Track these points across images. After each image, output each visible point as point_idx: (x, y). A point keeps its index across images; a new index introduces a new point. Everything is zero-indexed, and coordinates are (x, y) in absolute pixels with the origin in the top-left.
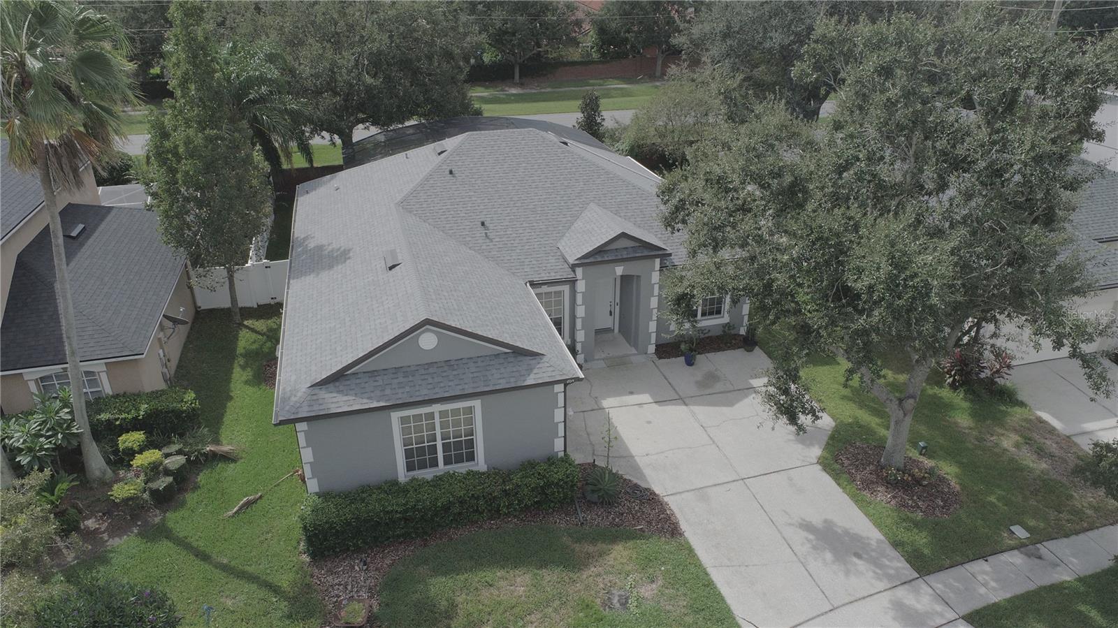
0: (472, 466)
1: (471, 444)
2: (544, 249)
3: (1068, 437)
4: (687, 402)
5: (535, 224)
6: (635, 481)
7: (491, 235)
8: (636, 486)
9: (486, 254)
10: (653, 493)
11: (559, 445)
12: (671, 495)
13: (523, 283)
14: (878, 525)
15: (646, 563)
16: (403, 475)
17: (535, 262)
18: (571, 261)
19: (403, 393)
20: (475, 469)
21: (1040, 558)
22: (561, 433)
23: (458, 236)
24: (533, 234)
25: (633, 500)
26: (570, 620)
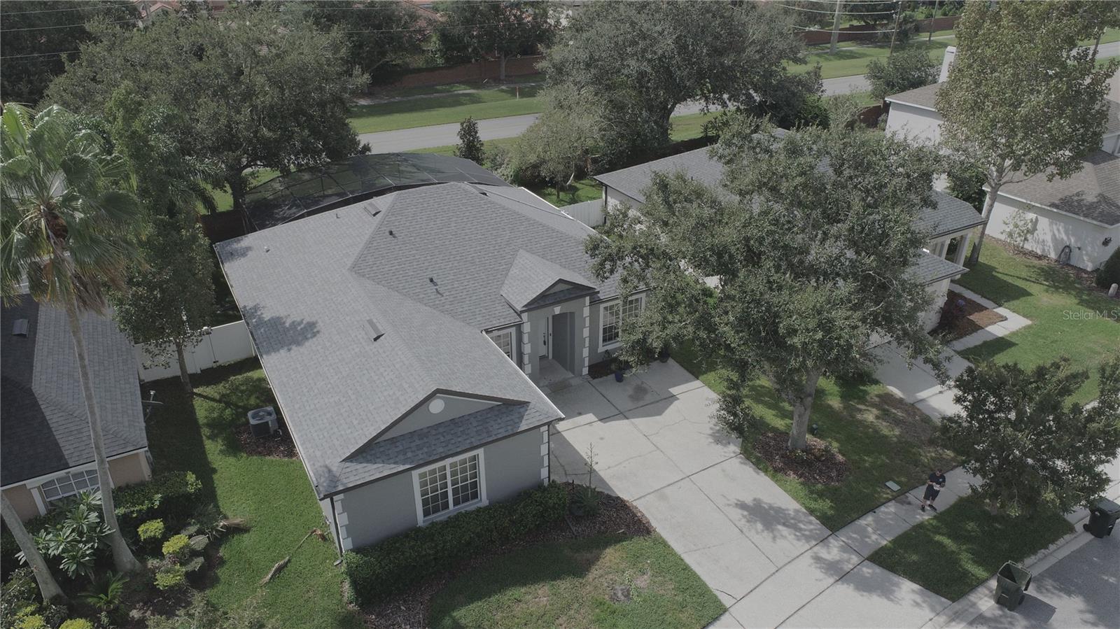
0: (477, 503)
1: (475, 485)
2: (489, 298)
3: (913, 405)
4: (626, 414)
5: (476, 275)
6: (606, 492)
7: (441, 290)
8: (609, 497)
9: (441, 308)
10: (622, 501)
11: (544, 473)
12: (638, 499)
13: (480, 332)
14: (795, 498)
15: (635, 559)
16: (421, 519)
17: (484, 311)
18: (519, 308)
19: (422, 454)
20: (480, 505)
21: (909, 503)
22: (546, 463)
23: (412, 295)
24: (476, 284)
25: (610, 509)
26: (590, 616)
